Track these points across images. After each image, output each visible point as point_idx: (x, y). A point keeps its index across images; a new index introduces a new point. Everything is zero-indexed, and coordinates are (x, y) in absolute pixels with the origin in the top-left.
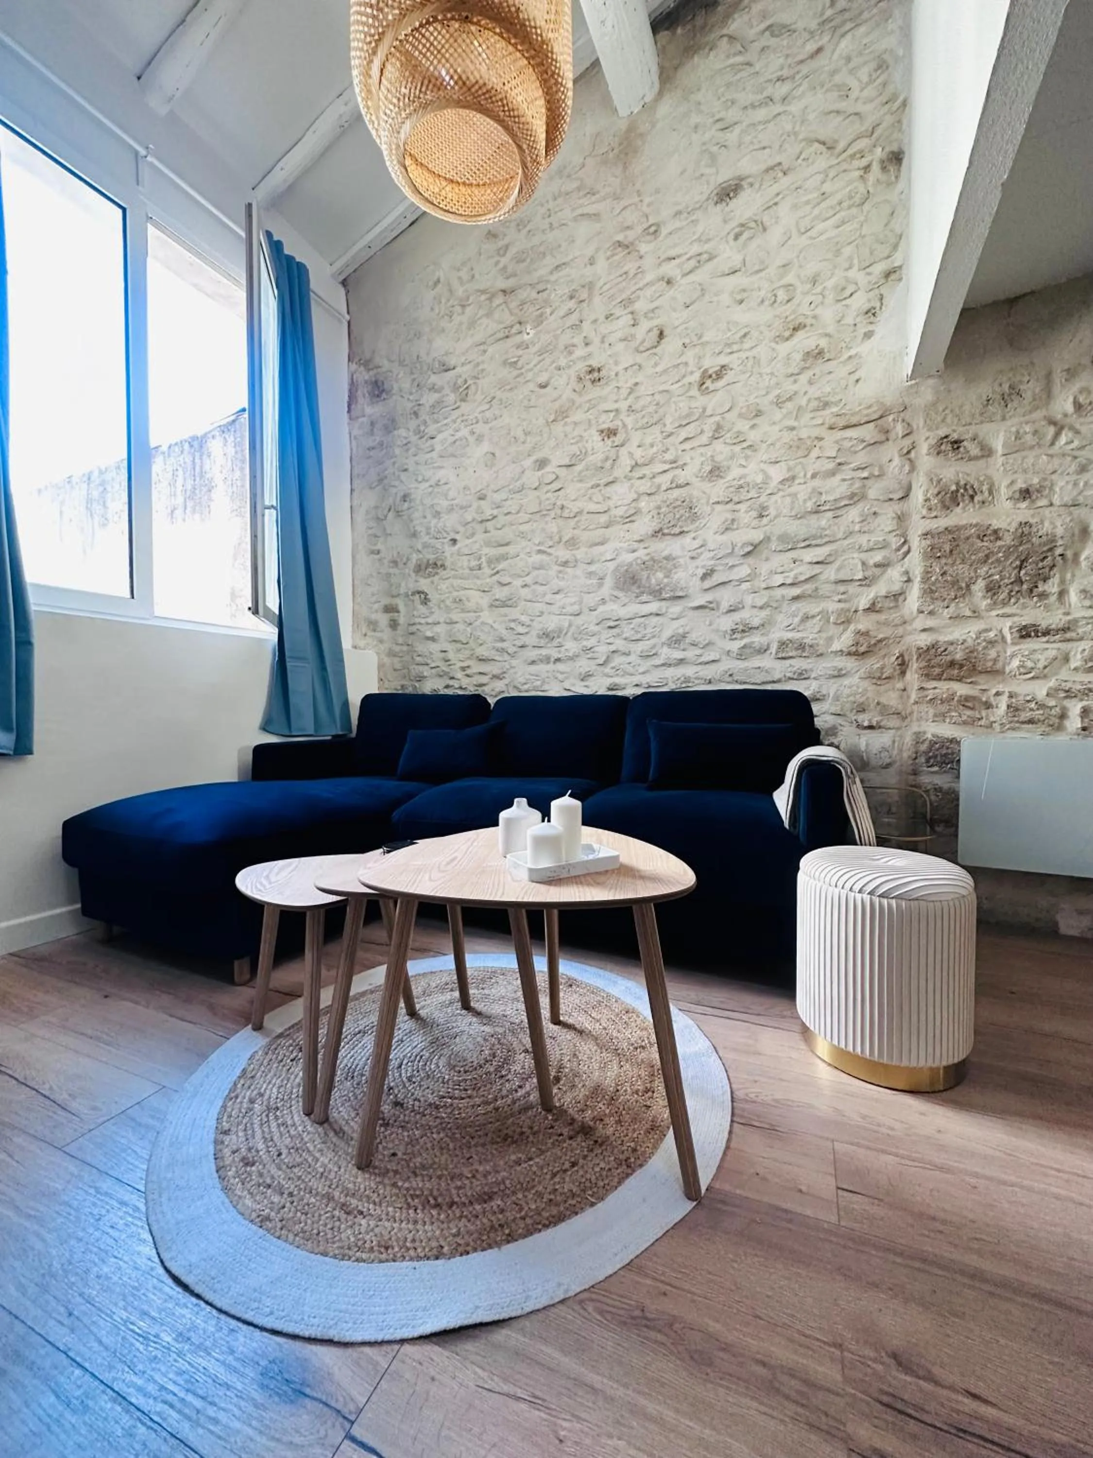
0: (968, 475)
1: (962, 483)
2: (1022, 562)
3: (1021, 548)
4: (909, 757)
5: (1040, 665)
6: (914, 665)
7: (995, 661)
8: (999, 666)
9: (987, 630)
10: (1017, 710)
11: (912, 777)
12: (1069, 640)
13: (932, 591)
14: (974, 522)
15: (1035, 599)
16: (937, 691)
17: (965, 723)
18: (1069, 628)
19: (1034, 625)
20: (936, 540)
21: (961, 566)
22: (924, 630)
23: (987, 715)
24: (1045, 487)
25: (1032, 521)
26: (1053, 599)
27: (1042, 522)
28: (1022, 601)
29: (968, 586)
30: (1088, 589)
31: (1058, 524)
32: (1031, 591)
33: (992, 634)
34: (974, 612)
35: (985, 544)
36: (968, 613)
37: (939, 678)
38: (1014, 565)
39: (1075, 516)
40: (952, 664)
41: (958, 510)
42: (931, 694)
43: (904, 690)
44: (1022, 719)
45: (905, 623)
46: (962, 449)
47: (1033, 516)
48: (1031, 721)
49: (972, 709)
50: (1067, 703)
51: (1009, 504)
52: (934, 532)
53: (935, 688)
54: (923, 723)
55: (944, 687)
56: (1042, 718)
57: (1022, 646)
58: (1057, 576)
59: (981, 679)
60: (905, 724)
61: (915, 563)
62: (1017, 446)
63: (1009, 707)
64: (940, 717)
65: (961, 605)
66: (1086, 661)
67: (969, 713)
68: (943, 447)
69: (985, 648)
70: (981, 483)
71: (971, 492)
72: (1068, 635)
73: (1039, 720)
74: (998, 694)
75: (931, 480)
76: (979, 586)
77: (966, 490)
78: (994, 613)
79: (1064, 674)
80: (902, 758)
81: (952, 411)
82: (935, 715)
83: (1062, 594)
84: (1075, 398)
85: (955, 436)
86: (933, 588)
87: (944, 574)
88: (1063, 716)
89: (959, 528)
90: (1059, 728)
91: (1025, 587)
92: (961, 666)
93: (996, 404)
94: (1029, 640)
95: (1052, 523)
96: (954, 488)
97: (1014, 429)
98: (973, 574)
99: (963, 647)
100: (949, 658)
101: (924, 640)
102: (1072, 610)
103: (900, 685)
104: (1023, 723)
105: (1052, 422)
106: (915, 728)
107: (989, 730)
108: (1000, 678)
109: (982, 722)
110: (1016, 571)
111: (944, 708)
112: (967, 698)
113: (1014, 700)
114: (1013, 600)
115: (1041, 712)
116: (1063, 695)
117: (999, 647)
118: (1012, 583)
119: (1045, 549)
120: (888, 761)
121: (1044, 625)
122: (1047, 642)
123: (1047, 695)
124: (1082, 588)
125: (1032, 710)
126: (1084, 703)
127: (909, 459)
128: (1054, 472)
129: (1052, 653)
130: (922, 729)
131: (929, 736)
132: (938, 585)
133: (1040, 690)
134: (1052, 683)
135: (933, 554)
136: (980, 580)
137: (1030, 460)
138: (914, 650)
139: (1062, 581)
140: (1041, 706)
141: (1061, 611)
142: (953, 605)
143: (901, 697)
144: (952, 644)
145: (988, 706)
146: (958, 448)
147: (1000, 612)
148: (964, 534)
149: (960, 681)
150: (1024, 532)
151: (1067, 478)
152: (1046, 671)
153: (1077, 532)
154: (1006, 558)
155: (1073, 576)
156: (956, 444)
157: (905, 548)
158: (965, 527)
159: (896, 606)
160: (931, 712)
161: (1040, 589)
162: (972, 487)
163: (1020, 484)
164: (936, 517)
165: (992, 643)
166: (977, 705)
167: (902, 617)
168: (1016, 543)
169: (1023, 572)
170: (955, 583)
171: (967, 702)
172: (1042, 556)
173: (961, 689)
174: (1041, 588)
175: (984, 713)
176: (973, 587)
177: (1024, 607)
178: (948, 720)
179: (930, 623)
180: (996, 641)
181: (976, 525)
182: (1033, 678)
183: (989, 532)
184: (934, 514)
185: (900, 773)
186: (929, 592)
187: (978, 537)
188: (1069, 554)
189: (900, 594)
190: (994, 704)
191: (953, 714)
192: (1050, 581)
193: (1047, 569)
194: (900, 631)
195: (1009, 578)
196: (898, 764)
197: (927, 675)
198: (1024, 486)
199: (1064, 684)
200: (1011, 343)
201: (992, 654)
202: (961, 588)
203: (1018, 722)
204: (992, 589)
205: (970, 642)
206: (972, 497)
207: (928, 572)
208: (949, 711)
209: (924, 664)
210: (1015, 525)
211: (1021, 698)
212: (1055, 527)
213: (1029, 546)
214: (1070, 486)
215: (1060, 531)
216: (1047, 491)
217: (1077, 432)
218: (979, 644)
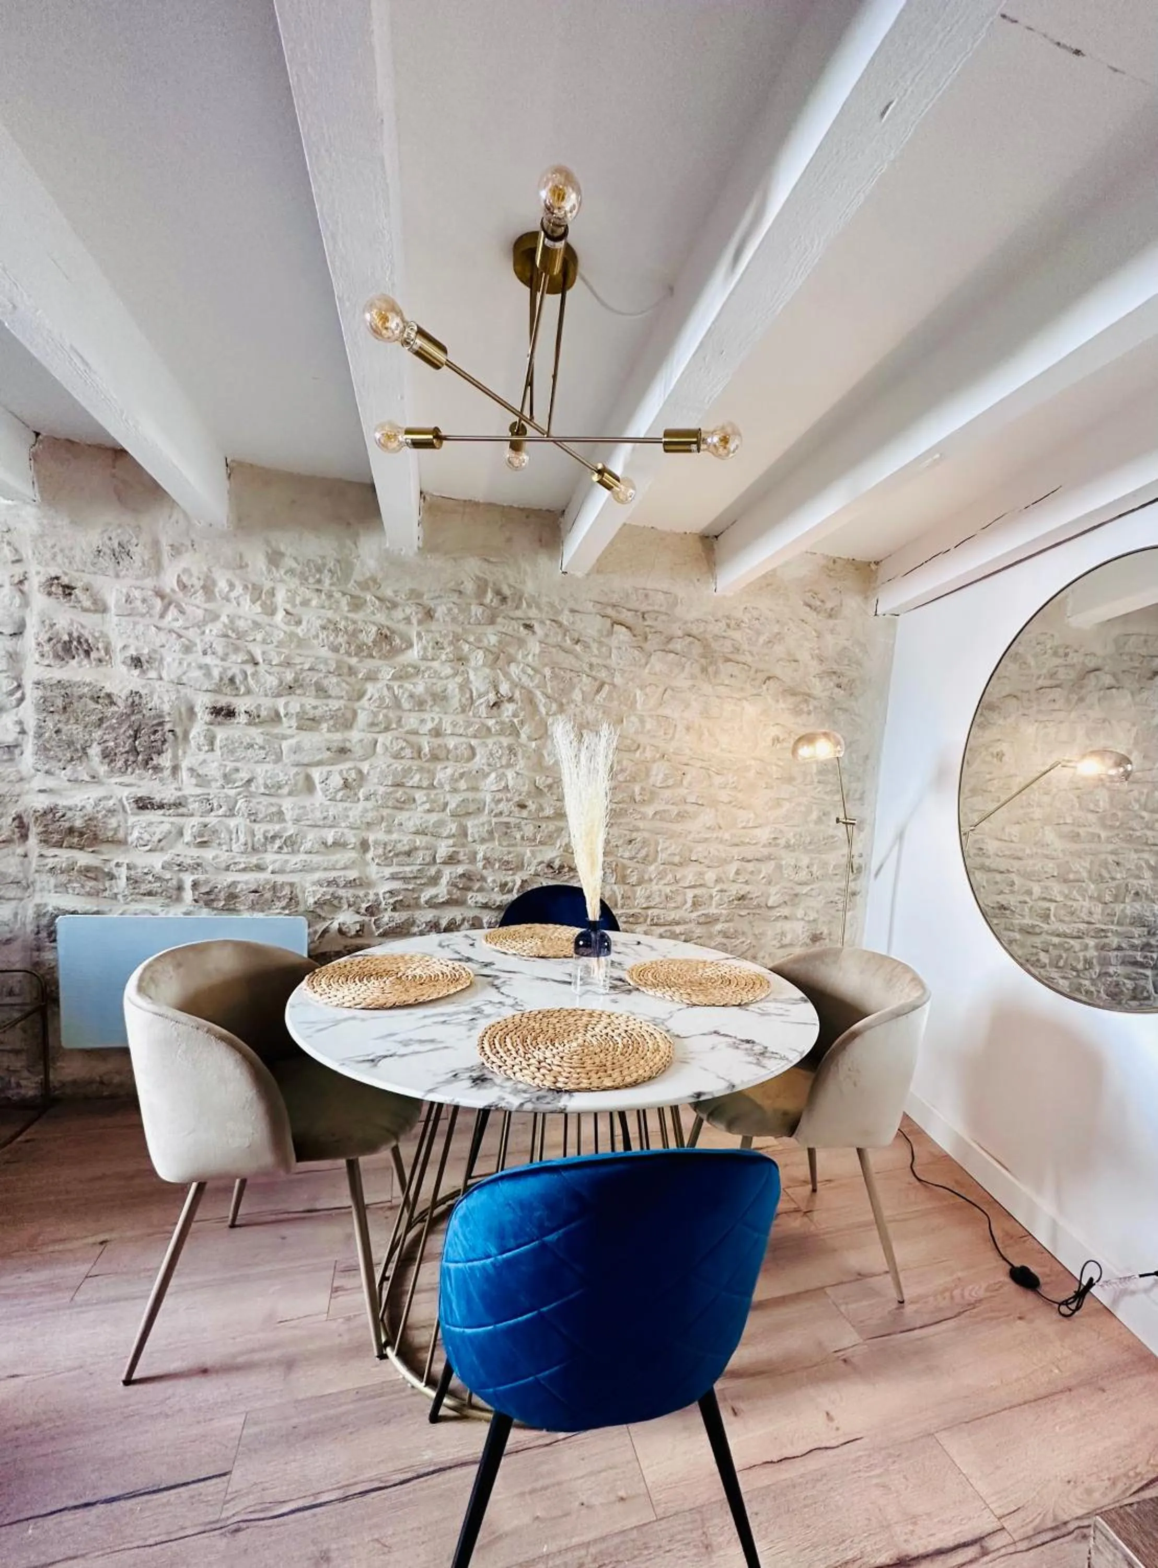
0: (83, 627)
1: (75, 635)
2: (136, 732)
3: (133, 718)
4: (32, 931)
5: (156, 839)
6: (34, 830)
7: (116, 830)
8: (121, 835)
9: (105, 798)
10: (136, 882)
11: (36, 954)
12: (183, 815)
13: (46, 749)
14: (88, 681)
15: (150, 771)
16: (56, 859)
17: (89, 894)
18: (180, 804)
19: (149, 798)
20: (49, 693)
21: (75, 727)
22: (41, 791)
23: (111, 886)
24: (155, 660)
25: (143, 692)
26: (167, 773)
27: (152, 693)
28: (137, 772)
29: (84, 749)
30: (195, 768)
31: (166, 699)
32: (147, 764)
33: (111, 802)
34: (94, 777)
35: (99, 707)
36: (87, 778)
37: (59, 845)
38: (127, 734)
39: (182, 694)
40: (71, 831)
41: (74, 663)
42: (51, 862)
43: (26, 856)
44: (142, 891)
45: (21, 779)
46: (73, 597)
47: (144, 687)
48: (150, 894)
49: (95, 879)
50: (182, 875)
51: (124, 669)
52: (47, 682)
53: (56, 856)
54: (45, 893)
55: (63, 856)
56: (160, 890)
57: (141, 818)
58: (170, 750)
59: (104, 848)
60: (27, 895)
61: (29, 713)
62: (129, 610)
63: (128, 879)
64: (62, 888)
65: (80, 768)
66: (195, 837)
67: (92, 883)
68: (53, 589)
69: (106, 816)
70: (97, 639)
71: (85, 647)
72: (182, 810)
73: (157, 893)
74: (118, 865)
75: (43, 622)
76: (95, 751)
77: (80, 642)
78: (113, 780)
79: (180, 848)
80: (25, 933)
81: (62, 550)
82: (56, 886)
83: (175, 769)
84: (179, 576)
85: (65, 580)
86: (48, 746)
87: (58, 732)
88: (180, 888)
89: (71, 685)
90: (179, 899)
91: (140, 758)
92: (81, 834)
93: (106, 558)
94: (147, 811)
95: (159, 697)
96: (66, 638)
97: (124, 591)
98: (87, 737)
99: (82, 813)
100: (67, 825)
101: (41, 802)
102: (184, 787)
103: (20, 850)
104: (144, 895)
105: (160, 594)
106: (37, 899)
107: (114, 902)
108: (123, 848)
109: (106, 894)
110: (131, 740)
111: (63, 878)
112: (88, 869)
113: (132, 872)
114: (130, 770)
115: (159, 884)
116: (177, 868)
117: (120, 817)
118: (127, 752)
119: (155, 722)
120: (9, 936)
121: (157, 798)
122: (164, 815)
123: (163, 868)
124: (190, 766)
125: (150, 882)
126: (196, 877)
127: (22, 591)
128: (163, 646)
129: (166, 827)
130: (43, 901)
131: (50, 909)
132: (54, 743)
133: (157, 861)
134: (167, 857)
135: (45, 706)
136: (95, 744)
137: (140, 628)
138: (32, 812)
139: (175, 757)
140: (158, 879)
141: (174, 786)
142: (69, 767)
143: (22, 864)
144: (70, 809)
145: (112, 877)
146: (70, 594)
147: (118, 780)
148: (77, 692)
149: (81, 849)
150: (135, 702)
151: (175, 655)
152: (162, 844)
153: (183, 709)
154: (120, 724)
155: (185, 753)
156: (68, 590)
157: (18, 695)
158: (79, 685)
159: (11, 760)
160: (53, 881)
161: (155, 762)
162: (87, 641)
163: (132, 652)
164: (49, 666)
165: (111, 812)
166: (100, 876)
167: (19, 772)
168: (128, 711)
169: (137, 743)
170: (70, 743)
171: (88, 872)
172: (152, 730)
173: (84, 858)
174: (156, 760)
175: (107, 884)
176: (89, 751)
177: (141, 778)
178: (70, 891)
179: (50, 783)
180: (115, 811)
181: (89, 684)
182: (150, 850)
183: (102, 695)
184: (46, 662)
185: (25, 948)
186: (43, 749)
187: (92, 698)
188: (178, 730)
189: (16, 746)
190: (116, 874)
191: (75, 885)
192: (164, 755)
193: (159, 743)
194: (17, 788)
195: (123, 747)
196: (20, 940)
197: (45, 841)
198: (135, 654)
199: (176, 858)
200: (120, 499)
201: (113, 822)
202: (77, 750)
203: (138, 894)
204: (108, 756)
205: (89, 809)
206: (87, 653)
207: (40, 727)
208: (70, 881)
209: (41, 829)
210: (125, 693)
211: (139, 870)
212: (163, 702)
213: (139, 716)
214: (176, 664)
215: (166, 708)
216: (157, 664)
217: (182, 612)
218: (98, 812)
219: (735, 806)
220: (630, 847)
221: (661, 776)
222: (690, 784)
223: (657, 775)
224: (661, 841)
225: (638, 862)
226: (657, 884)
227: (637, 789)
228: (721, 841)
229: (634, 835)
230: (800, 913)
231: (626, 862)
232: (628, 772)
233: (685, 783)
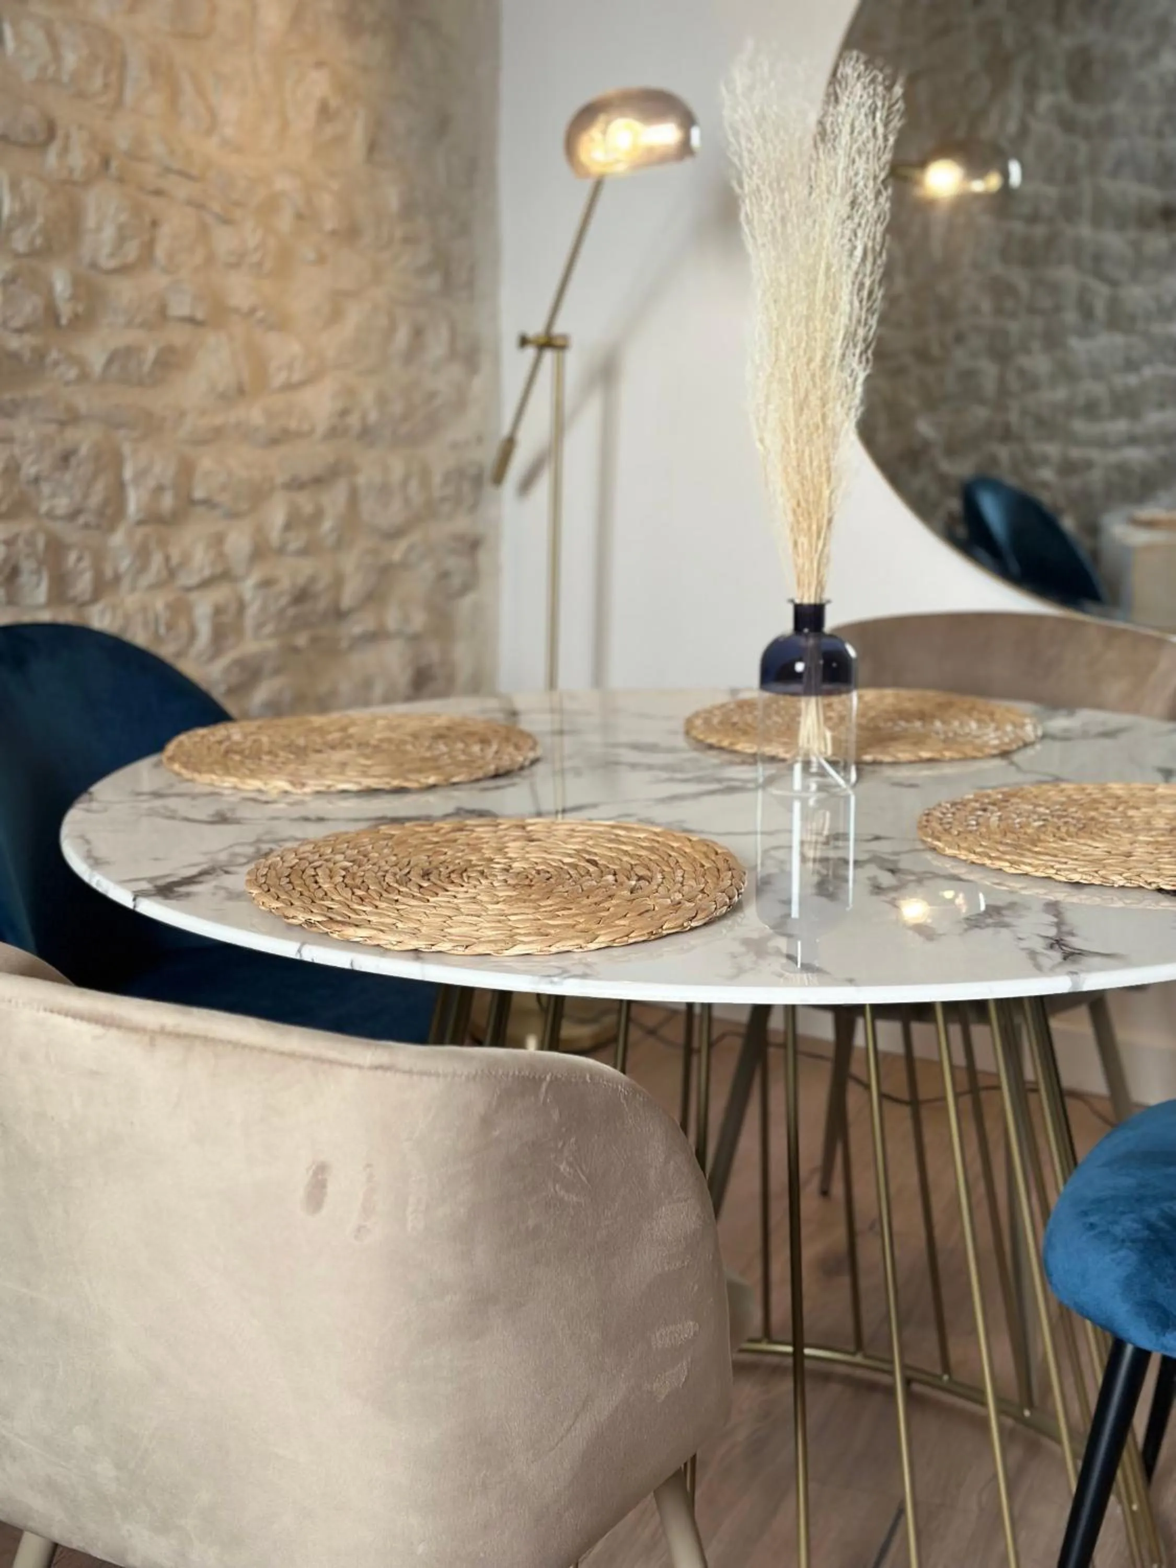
219: (261, 321)
220: (68, 477)
221: (109, 233)
222: (171, 256)
223: (99, 229)
224: (127, 449)
225: (87, 526)
226: (133, 589)
227: (61, 284)
228: (245, 433)
229: (72, 435)
230: (392, 620)
231: (58, 527)
232: (40, 220)
233: (160, 252)
